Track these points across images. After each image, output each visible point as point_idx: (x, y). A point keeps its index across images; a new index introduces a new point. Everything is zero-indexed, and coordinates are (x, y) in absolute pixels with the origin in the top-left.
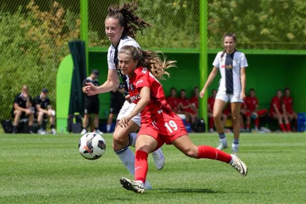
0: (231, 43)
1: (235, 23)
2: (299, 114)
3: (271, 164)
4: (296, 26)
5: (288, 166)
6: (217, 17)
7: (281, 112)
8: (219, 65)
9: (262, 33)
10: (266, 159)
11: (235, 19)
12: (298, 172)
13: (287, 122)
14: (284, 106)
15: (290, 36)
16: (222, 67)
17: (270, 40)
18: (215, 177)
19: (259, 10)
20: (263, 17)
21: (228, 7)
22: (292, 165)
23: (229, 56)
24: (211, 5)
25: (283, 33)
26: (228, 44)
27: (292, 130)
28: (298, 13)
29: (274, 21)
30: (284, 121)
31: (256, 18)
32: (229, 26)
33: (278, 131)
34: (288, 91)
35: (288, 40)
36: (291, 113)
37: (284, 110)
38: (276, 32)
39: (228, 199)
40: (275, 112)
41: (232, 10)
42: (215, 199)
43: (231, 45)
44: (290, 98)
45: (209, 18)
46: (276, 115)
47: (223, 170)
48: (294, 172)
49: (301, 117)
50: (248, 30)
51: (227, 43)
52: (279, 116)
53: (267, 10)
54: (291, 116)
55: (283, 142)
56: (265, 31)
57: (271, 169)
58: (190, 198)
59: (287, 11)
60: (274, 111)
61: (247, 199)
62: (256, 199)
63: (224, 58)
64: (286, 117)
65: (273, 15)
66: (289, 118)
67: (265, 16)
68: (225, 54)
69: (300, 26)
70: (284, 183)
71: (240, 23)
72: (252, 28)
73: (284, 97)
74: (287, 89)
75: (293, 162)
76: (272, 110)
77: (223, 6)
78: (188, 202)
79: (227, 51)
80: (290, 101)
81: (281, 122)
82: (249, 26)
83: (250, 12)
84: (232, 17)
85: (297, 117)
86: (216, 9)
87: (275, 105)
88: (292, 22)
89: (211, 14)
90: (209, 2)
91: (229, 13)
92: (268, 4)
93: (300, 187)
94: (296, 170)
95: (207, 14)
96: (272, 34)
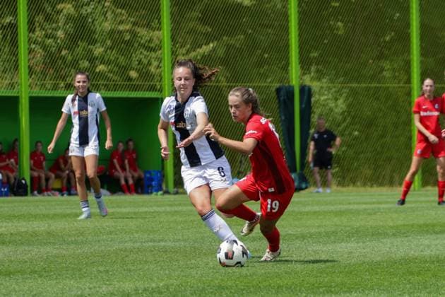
0: (84, 82)
1: (64, 58)
2: (146, 172)
3: (111, 234)
4: (140, 62)
5: (132, 236)
6: (41, 51)
7: (124, 169)
8: (70, 111)
9: (97, 70)
10: (103, 228)
11: (64, 53)
12: (144, 244)
13: (131, 182)
14: (126, 162)
15: (133, 74)
16: (75, 113)
17: (108, 79)
18: (39, 252)
19: (94, 42)
20: (98, 50)
21: (55, 38)
22: (136, 235)
23: (81, 99)
24: (33, 36)
25: (124, 70)
26: (81, 84)
27: (137, 193)
28: (143, 46)
29: (112, 55)
30: (126, 181)
31: (90, 51)
32: (56, 61)
33: (120, 193)
34: (131, 143)
35: (130, 79)
36: (135, 170)
37: (127, 167)
38: (116, 69)
39: (56, 279)
40: (117, 170)
41: (59, 41)
42: (39, 280)
43: (85, 84)
44: (134, 151)
45: (30, 51)
46: (116, 173)
47: (49, 243)
48: (139, 244)
49: (148, 175)
50: (80, 66)
51: (79, 82)
52: (121, 175)
53: (104, 42)
54: (136, 175)
55: (125, 207)
56: (101, 68)
57: (111, 241)
58: (7, 279)
59: (129, 43)
60: (115, 168)
61: (80, 278)
62: (91, 279)
63: (76, 102)
64: (129, 175)
65: (111, 48)
66: (133, 177)
67: (101, 50)
68: (77, 98)
69: (145, 61)
70: (127, 259)
71: (70, 58)
72: (86, 64)
73: (126, 151)
74: (130, 140)
75: (137, 232)
76: (113, 166)
77: (47, 36)
78: (4, 283)
79: (79, 94)
80: (134, 155)
81: (123, 182)
82: (80, 62)
83: (82, 44)
84: (60, 50)
85: (143, 176)
86: (40, 40)
87: (115, 161)
88: (136, 57)
89: (33, 46)
90: (30, 32)
91: (56, 45)
92: (104, 33)
93: (146, 262)
94: (142, 242)
95: (27, 46)
96: (111, 71)
